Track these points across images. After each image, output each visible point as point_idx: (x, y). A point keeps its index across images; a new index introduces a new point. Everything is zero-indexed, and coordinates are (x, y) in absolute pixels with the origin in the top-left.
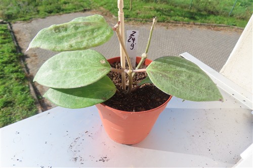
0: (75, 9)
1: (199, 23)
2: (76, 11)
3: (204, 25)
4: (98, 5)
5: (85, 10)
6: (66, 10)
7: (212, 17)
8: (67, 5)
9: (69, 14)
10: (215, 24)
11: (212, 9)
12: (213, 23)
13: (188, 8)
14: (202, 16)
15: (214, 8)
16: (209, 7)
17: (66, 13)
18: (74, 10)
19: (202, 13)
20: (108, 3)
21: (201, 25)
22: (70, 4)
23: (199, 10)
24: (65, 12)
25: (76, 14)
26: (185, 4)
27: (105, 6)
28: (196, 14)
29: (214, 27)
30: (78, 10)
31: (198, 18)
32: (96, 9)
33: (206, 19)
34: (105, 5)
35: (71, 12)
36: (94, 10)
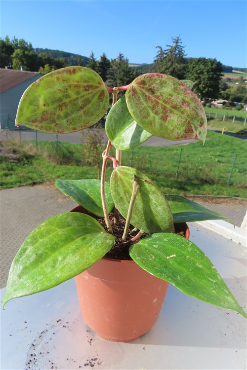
0: (20, 182)
1: (192, 195)
2: (22, 184)
3: (199, 197)
4: (54, 177)
5: (34, 184)
6: (6, 184)
7: (206, 187)
8: (9, 177)
9: (10, 190)
10: (212, 196)
11: (204, 177)
12: (209, 194)
13: (175, 177)
14: (194, 185)
15: (207, 175)
16: (201, 174)
17: (6, 188)
18: (18, 184)
19: (193, 182)
20: (67, 173)
21: (195, 197)
22: (13, 176)
23: (189, 179)
24: (5, 186)
25: (20, 188)
26: (171, 173)
27: (64, 177)
28: (186, 184)
29: (212, 199)
30: (24, 184)
31: (189, 188)
32: (50, 181)
33: (199, 189)
34: (63, 175)
35: (14, 186)
36: (48, 182)
